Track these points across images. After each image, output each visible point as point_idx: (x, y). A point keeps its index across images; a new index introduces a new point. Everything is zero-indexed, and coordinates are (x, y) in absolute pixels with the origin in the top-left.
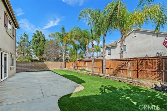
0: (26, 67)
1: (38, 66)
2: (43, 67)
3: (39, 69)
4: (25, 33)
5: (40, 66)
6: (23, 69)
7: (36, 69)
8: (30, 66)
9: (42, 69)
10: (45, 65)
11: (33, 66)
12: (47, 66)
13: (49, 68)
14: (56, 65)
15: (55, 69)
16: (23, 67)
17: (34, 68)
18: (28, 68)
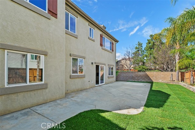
0: (128, 76)
1: (138, 76)
2: (145, 78)
3: (139, 79)
4: (139, 42)
5: (140, 76)
6: (125, 79)
7: (136, 79)
8: (130, 76)
9: (143, 79)
10: (147, 75)
11: (133, 76)
12: (149, 77)
13: (152, 79)
14: (163, 76)
15: (160, 81)
16: (125, 76)
17: (135, 78)
18: (129, 77)
